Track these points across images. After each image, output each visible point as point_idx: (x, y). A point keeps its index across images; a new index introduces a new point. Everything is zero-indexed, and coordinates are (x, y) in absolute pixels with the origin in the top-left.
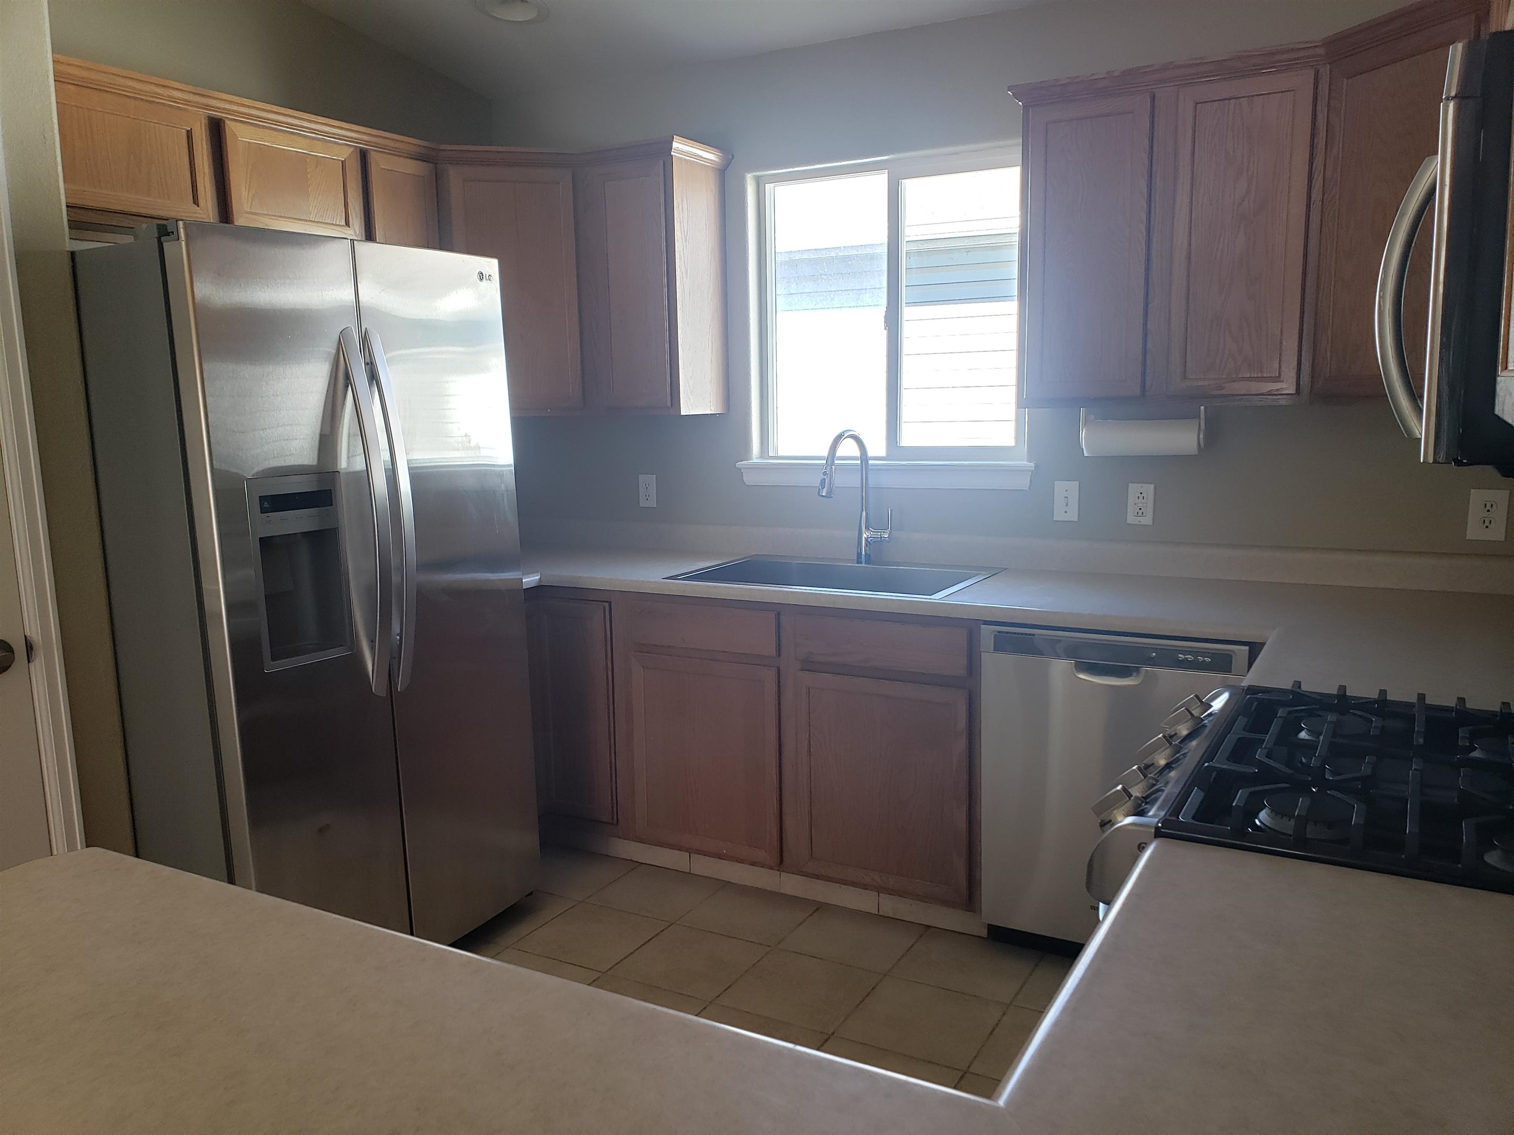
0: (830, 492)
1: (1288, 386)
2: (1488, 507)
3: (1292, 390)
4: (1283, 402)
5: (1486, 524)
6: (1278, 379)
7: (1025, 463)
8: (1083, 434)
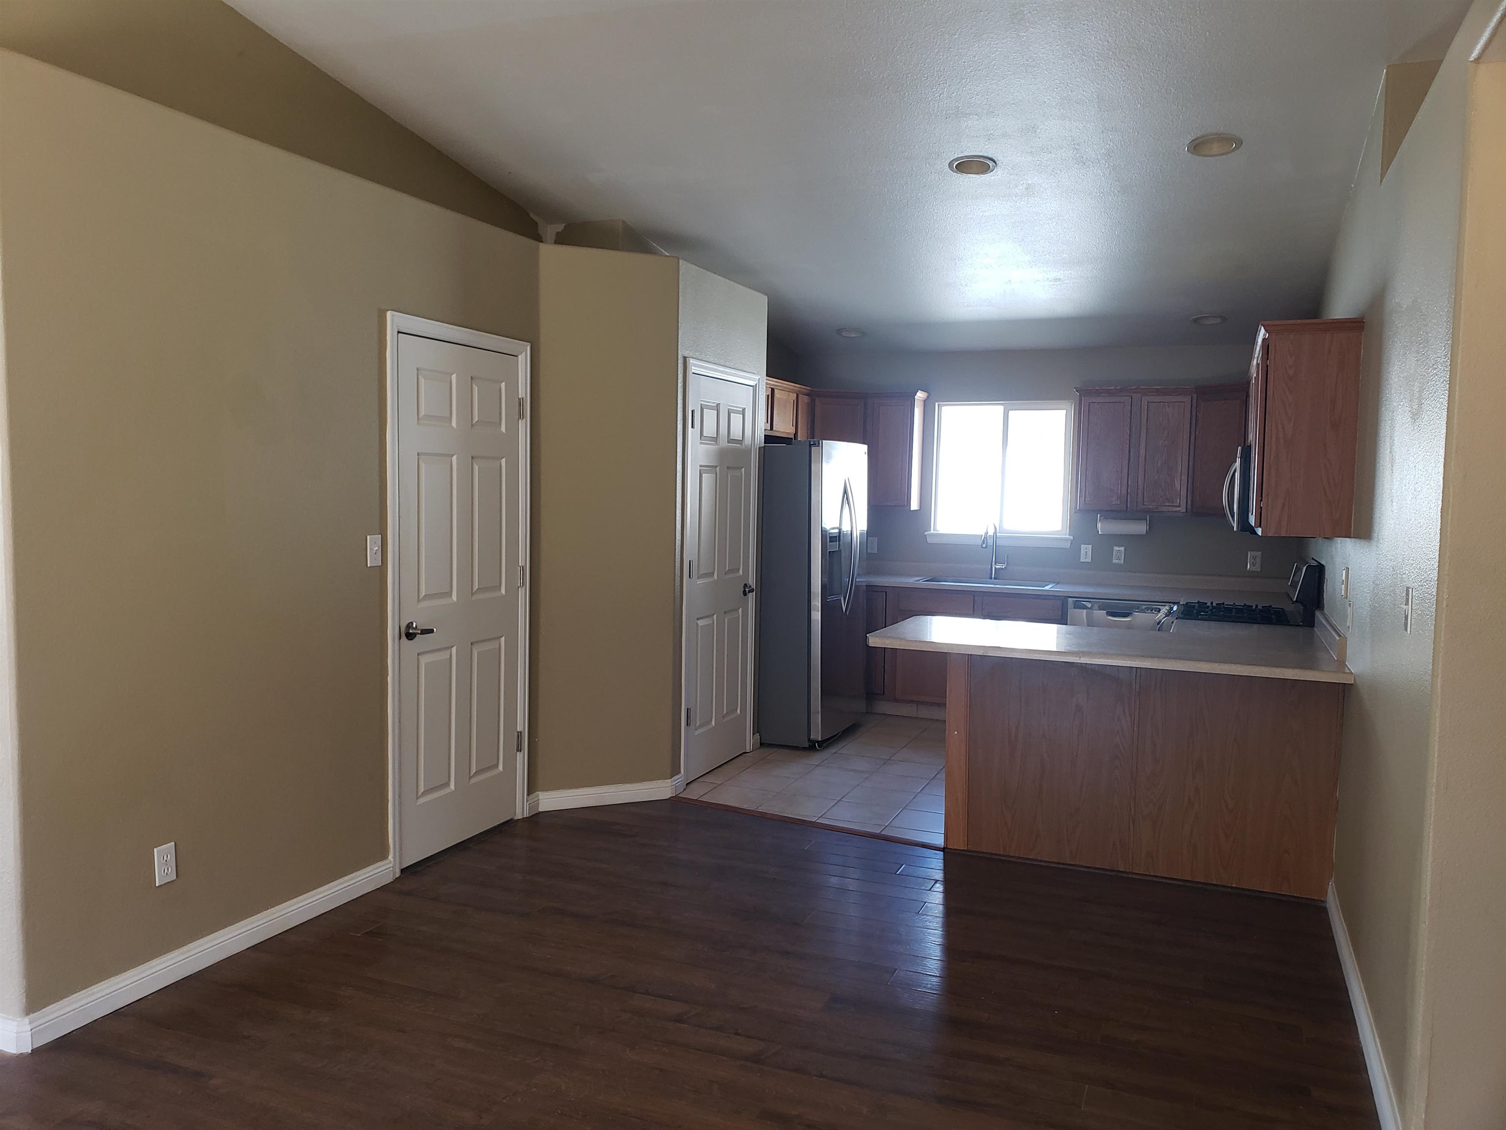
0: (987, 545)
1: (1183, 509)
2: (1254, 558)
3: (1185, 511)
4: (1181, 515)
5: (1253, 564)
6: (1179, 506)
7: (1068, 536)
8: (1099, 525)
